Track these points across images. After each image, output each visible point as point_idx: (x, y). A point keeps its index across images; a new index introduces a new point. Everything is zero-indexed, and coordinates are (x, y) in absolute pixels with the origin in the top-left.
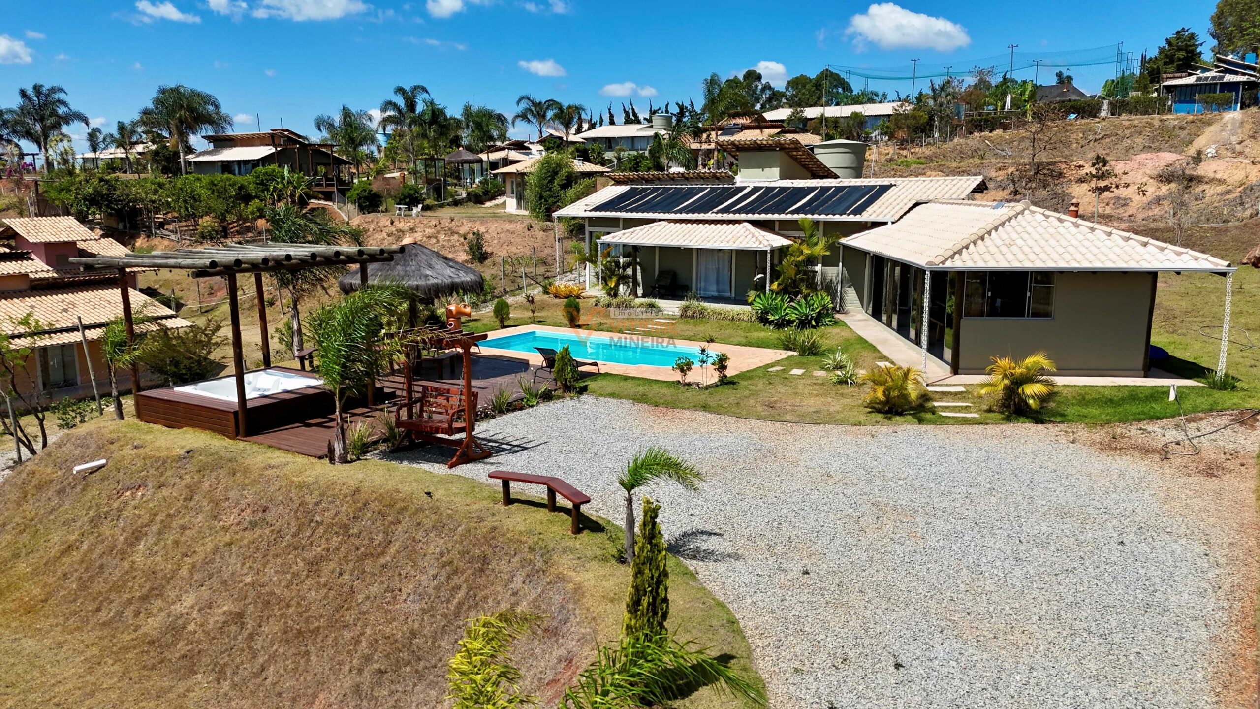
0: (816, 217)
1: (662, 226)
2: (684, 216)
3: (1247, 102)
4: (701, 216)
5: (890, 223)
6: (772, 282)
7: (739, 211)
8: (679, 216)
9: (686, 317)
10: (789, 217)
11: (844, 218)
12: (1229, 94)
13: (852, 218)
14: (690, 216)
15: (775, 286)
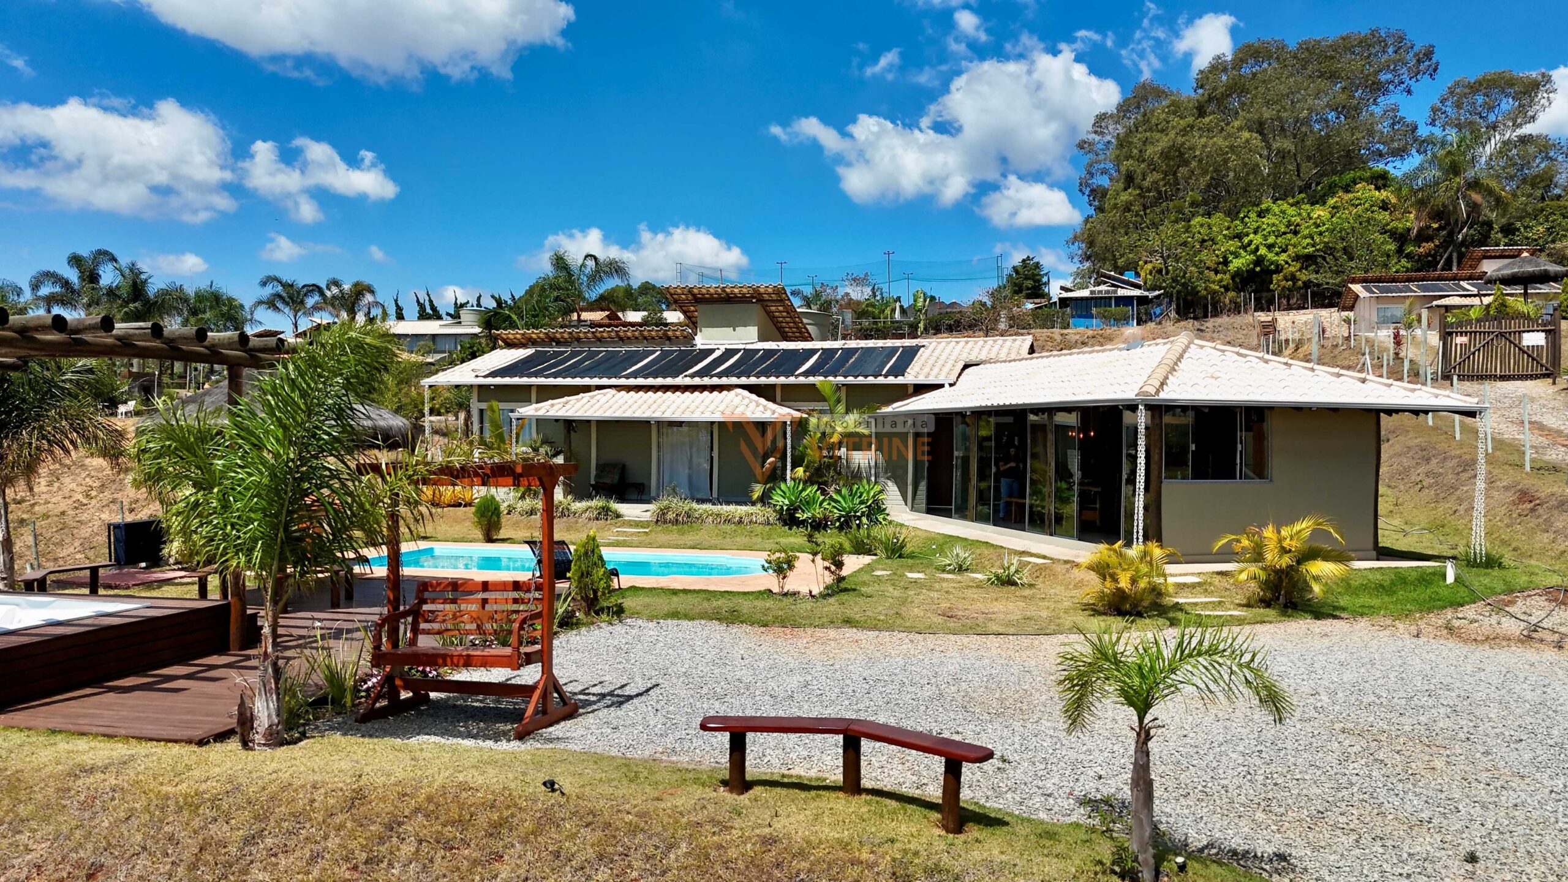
0: (840, 379)
1: (609, 396)
2: (640, 381)
3: (1144, 318)
4: (669, 381)
5: (947, 386)
6: (794, 467)
7: (726, 373)
8: (632, 382)
9: (665, 522)
10: (802, 380)
11: (881, 380)
12: (1125, 309)
13: (891, 380)
14: (650, 381)
15: (800, 471)
